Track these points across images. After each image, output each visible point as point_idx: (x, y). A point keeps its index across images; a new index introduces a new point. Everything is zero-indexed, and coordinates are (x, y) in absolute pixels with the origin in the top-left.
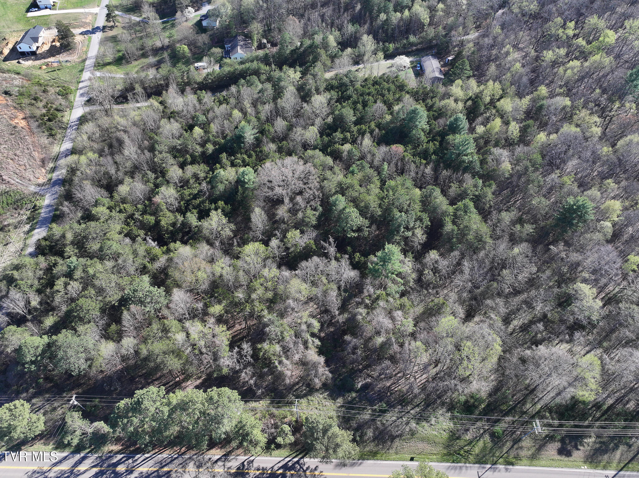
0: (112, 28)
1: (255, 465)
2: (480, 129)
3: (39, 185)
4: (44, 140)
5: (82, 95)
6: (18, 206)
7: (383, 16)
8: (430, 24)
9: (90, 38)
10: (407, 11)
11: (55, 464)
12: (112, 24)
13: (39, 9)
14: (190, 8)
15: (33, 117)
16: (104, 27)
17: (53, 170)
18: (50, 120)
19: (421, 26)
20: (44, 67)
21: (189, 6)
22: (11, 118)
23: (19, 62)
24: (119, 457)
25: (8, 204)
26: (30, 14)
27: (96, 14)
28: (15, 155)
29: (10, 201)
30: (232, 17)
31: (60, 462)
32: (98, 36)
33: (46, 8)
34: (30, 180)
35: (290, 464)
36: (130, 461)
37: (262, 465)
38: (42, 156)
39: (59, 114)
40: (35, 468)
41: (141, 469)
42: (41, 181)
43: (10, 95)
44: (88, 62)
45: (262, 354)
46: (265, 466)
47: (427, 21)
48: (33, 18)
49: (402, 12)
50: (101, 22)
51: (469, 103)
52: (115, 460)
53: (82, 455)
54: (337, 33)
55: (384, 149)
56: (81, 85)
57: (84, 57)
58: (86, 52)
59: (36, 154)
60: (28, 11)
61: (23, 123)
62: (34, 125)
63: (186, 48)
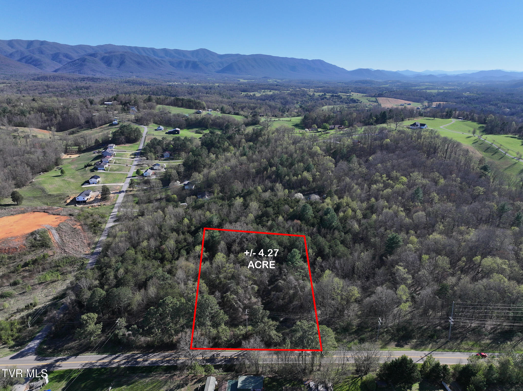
0: (131, 191)
1: (221, 355)
2: (341, 214)
3: (86, 254)
4: (91, 235)
5: (112, 218)
6: (72, 264)
7: (287, 178)
8: (313, 182)
9: (118, 195)
10: (300, 176)
11: (100, 360)
12: (132, 189)
13: (89, 184)
14: (178, 182)
15: (85, 224)
16: (126, 191)
17: (94, 248)
18: (95, 226)
19: (308, 182)
20: (90, 207)
21: (178, 180)
22: (73, 225)
23: (76, 206)
24: (139, 355)
25: (66, 263)
26: (83, 186)
27: (122, 186)
28: (74, 241)
29: (68, 262)
30: (203, 182)
31: (103, 359)
32: (122, 195)
33: (93, 183)
34: (81, 252)
35: (242, 354)
36: (146, 357)
37: (225, 355)
38: (88, 242)
39: (100, 225)
40: (87, 362)
41: (152, 359)
42: (87, 252)
43: (73, 216)
44: (116, 205)
45: (226, 299)
46: (226, 355)
47: (311, 180)
48: (85, 187)
49: (297, 176)
50: (125, 189)
51: (335, 206)
52: (136, 357)
53: (117, 355)
54: (263, 186)
55: (290, 223)
56: (112, 214)
57: (114, 203)
58: (116, 201)
59: (85, 241)
60: (83, 185)
61: (80, 227)
62: (86, 228)
63: (175, 196)
